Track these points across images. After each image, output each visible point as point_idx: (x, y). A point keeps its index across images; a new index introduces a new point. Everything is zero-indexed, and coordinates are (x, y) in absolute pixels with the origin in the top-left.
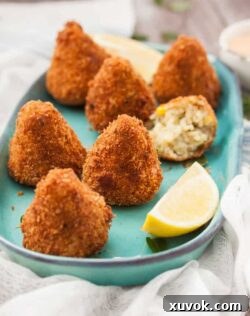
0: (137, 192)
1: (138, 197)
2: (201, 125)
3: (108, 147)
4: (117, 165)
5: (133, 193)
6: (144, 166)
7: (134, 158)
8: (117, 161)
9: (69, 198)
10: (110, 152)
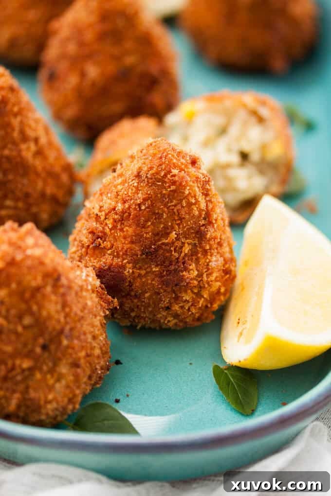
0: (176, 308)
1: (176, 316)
2: (255, 157)
3: (120, 207)
4: (137, 248)
5: (168, 308)
6: (193, 253)
7: (173, 235)
8: (137, 239)
9: (49, 289)
10: (123, 218)
